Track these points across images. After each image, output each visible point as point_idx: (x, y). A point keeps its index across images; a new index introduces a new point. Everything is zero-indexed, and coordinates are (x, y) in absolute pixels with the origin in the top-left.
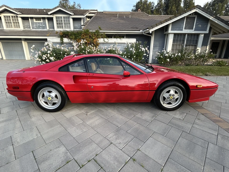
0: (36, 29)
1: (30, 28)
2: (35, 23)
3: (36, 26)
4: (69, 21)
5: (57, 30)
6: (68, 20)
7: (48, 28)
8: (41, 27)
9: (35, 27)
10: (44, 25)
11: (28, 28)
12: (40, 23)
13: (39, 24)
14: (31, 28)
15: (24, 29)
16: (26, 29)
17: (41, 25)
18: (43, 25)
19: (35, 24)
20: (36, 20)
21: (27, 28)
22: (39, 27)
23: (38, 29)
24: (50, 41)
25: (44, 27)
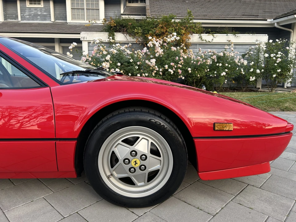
0: (29, 20)
1: (17, 17)
2: (28, 9)
3: (30, 15)
4: (98, 4)
5: (72, 22)
6: (94, 3)
7: (53, 19)
8: (39, 17)
9: (28, 17)
10: (45, 12)
11: (13, 19)
12: (39, 9)
13: (36, 10)
14: (20, 19)
15: (5, 21)
16: (9, 20)
17: (40, 13)
18: (43, 13)
19: (27, 11)
20: (30, 4)
21: (11, 19)
22: (35, 17)
23: (33, 20)
24: (85, 40)
25: (45, 16)
